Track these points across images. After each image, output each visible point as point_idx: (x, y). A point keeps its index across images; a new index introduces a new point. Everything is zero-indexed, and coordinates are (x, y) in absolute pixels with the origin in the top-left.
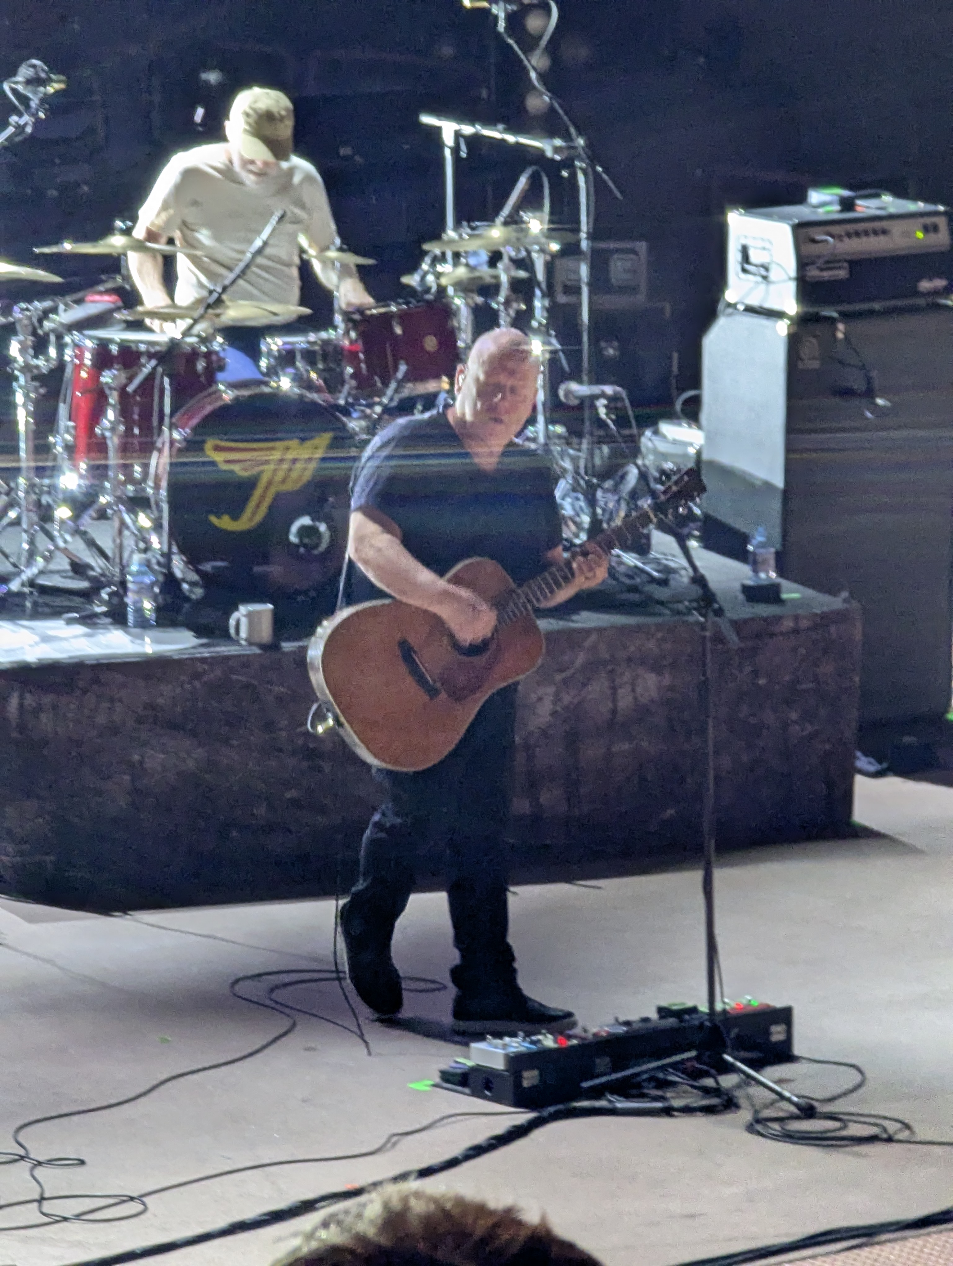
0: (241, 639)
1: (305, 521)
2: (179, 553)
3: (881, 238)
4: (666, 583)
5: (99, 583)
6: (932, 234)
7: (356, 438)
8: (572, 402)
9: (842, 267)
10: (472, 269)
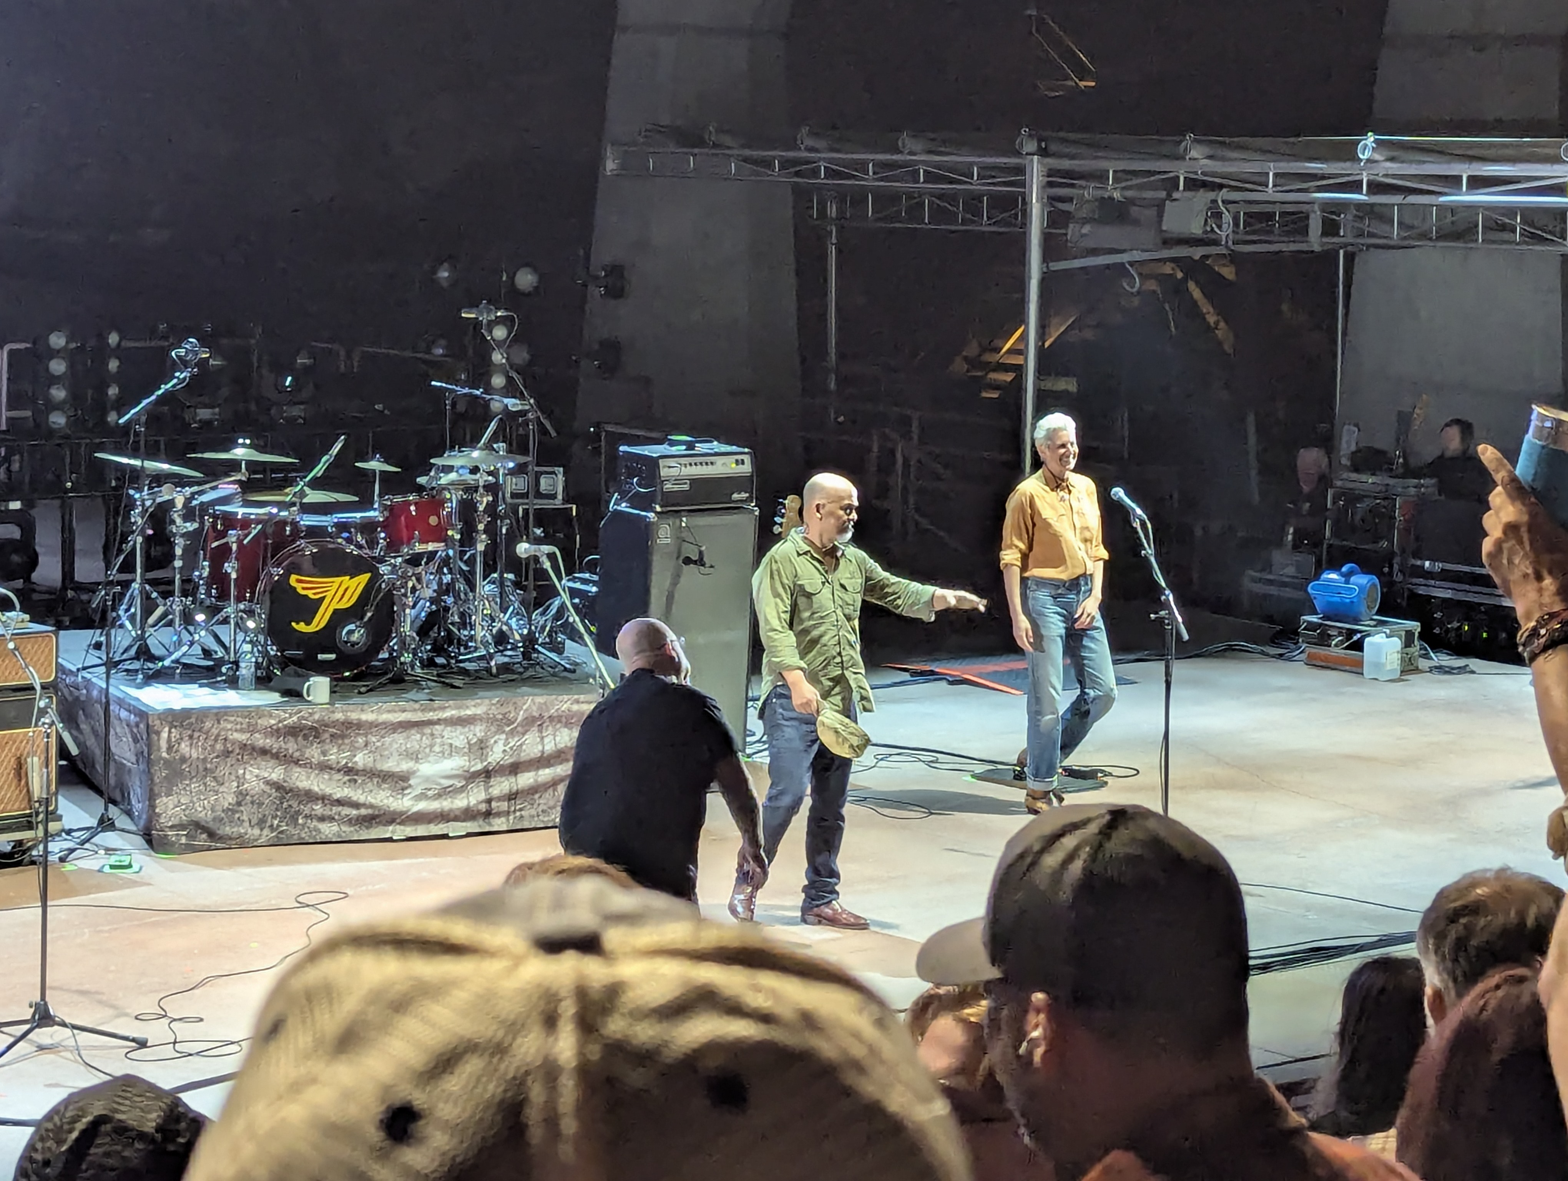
0: (309, 699)
1: (352, 627)
2: (273, 644)
3: (710, 467)
4: (574, 671)
5: (220, 662)
6: (741, 466)
7: (385, 577)
8: (524, 556)
9: (686, 483)
10: (461, 475)
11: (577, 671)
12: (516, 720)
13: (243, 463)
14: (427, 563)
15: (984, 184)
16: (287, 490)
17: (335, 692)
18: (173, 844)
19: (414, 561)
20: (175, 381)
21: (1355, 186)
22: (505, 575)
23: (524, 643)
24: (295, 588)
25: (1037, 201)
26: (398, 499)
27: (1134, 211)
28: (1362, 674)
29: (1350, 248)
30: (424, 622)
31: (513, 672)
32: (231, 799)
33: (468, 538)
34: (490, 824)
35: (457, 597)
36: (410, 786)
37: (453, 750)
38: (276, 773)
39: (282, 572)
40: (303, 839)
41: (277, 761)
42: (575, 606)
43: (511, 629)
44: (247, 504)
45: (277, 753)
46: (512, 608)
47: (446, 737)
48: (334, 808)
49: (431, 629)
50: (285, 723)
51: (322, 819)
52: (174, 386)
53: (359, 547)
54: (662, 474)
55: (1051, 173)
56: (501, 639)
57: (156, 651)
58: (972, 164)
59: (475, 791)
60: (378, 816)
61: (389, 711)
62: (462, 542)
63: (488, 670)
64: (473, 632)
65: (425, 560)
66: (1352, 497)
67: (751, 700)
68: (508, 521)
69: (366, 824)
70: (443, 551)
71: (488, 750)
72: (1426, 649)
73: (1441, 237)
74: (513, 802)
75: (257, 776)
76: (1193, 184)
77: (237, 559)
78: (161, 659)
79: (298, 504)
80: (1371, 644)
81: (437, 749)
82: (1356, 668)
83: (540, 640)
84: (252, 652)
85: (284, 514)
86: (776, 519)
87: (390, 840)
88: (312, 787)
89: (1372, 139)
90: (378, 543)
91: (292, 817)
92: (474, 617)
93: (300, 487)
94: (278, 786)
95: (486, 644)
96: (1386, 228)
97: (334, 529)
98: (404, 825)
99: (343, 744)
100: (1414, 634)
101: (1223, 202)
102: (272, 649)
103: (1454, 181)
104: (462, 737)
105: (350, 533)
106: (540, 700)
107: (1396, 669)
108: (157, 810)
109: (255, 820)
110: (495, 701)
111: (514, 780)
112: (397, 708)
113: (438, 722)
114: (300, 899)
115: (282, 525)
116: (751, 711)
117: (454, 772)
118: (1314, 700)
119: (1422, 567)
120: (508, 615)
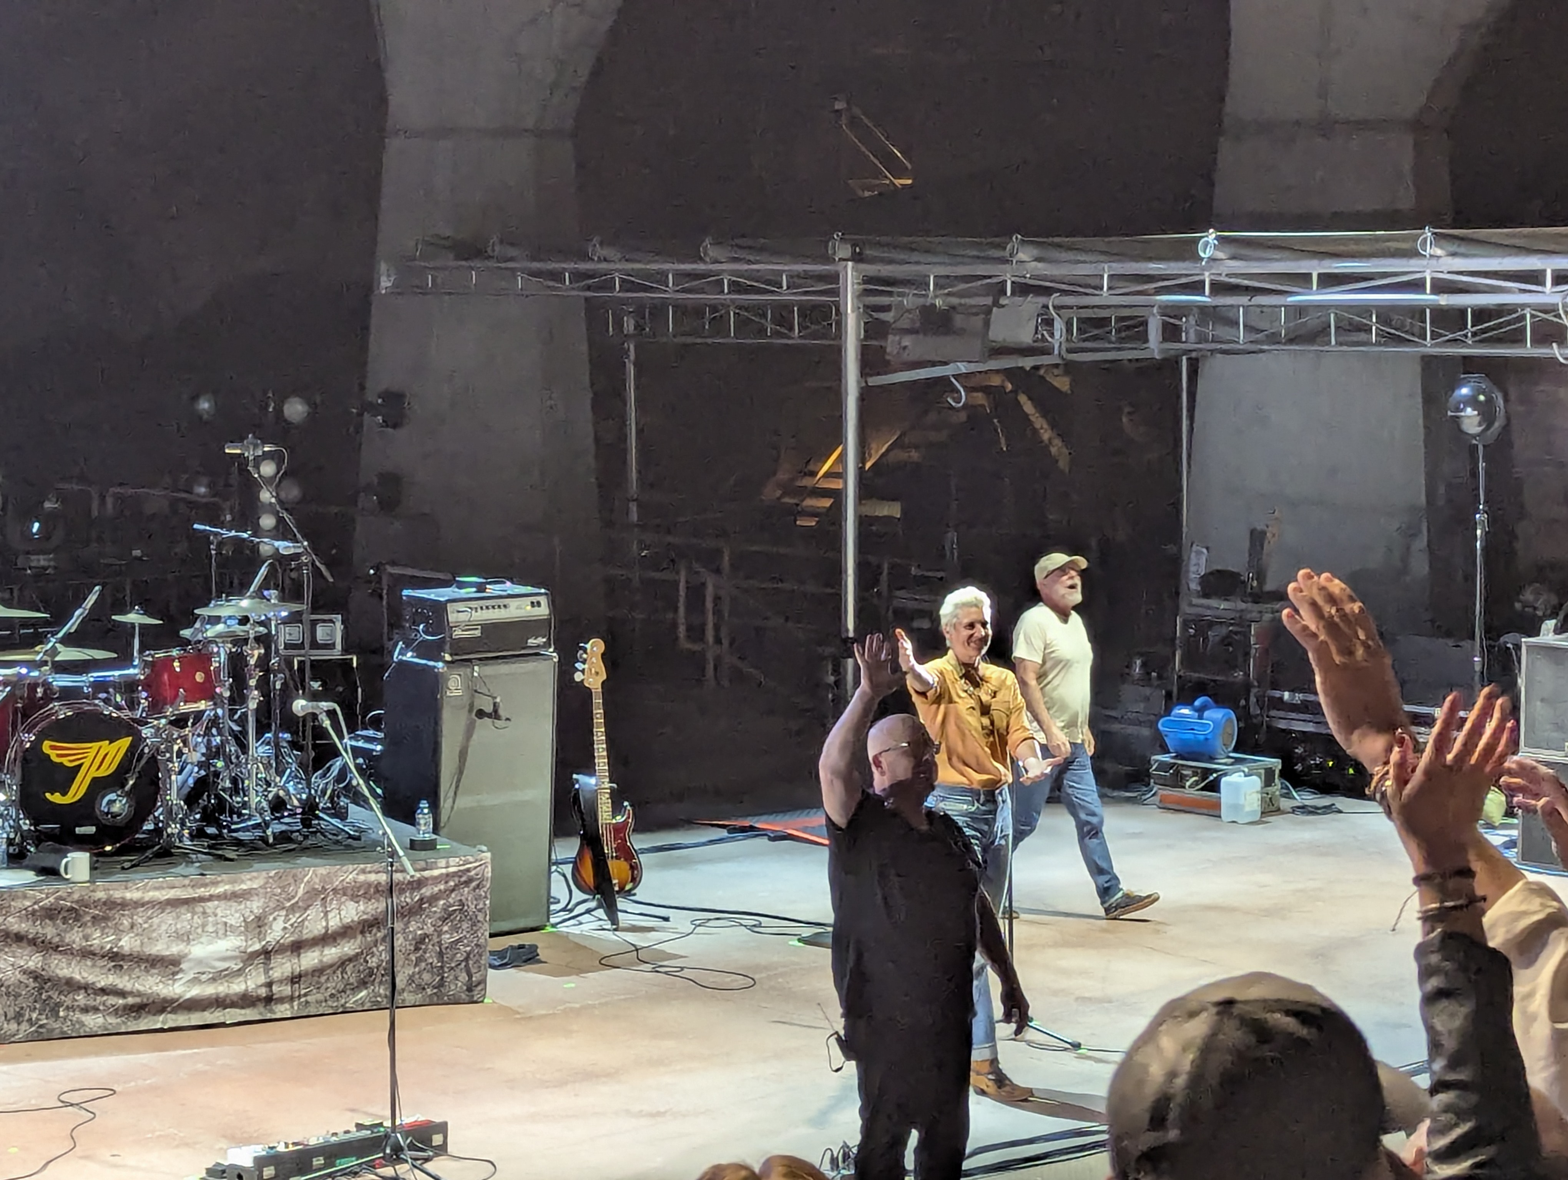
0: (68, 877)
1: (112, 796)
2: (25, 818)
3: (503, 610)
4: (358, 839)
6: (536, 608)
7: (148, 741)
8: (301, 714)
9: (476, 629)
10: (229, 626)
11: (363, 839)
12: (296, 892)
14: (193, 724)
15: (794, 294)
16: (37, 648)
17: (96, 869)
19: (180, 722)
21: (1196, 287)
22: (281, 735)
23: (303, 808)
24: (49, 756)
25: (853, 311)
26: (160, 655)
27: (959, 320)
28: (1220, 817)
29: (1194, 355)
30: (192, 789)
31: (290, 840)
33: (238, 697)
34: (272, 1011)
35: (228, 760)
36: (181, 970)
37: (227, 929)
38: (34, 961)
39: (34, 738)
40: (65, 1032)
41: (34, 948)
42: (358, 767)
43: (288, 793)
45: (34, 939)
46: (289, 770)
47: (220, 914)
48: (98, 998)
49: (200, 796)
50: (41, 904)
51: (85, 1010)
53: (119, 708)
54: (450, 620)
55: (868, 280)
56: (278, 805)
58: (780, 272)
59: (254, 974)
60: (146, 1005)
61: (156, 889)
62: (232, 700)
63: (264, 840)
64: (246, 799)
65: (192, 720)
66: (1203, 625)
67: (554, 864)
68: (282, 675)
69: (133, 1014)
70: (211, 710)
71: (267, 928)
72: (1288, 789)
73: (1291, 341)
74: (297, 985)
75: (13, 965)
76: (1023, 289)
79: (50, 664)
80: (1229, 784)
81: (210, 928)
82: (1213, 810)
83: (321, 805)
85: (35, 674)
86: (576, 665)
87: (162, 1030)
88: (73, 975)
89: (1214, 236)
90: (139, 703)
91: (52, 1010)
92: (247, 782)
93: (50, 645)
94: (35, 976)
95: (261, 812)
96: (1233, 331)
97: (90, 689)
98: (177, 1013)
99: (108, 926)
100: (1274, 771)
101: (1054, 307)
102: (25, 824)
103: (1304, 279)
104: (237, 915)
105: (108, 692)
106: (322, 871)
107: (1255, 811)
109: (11, 1014)
110: (272, 873)
111: (296, 961)
112: (165, 885)
113: (211, 898)
114: (62, 1098)
115: (33, 687)
116: (555, 876)
117: (229, 953)
118: (1169, 846)
119: (1281, 699)
120: (284, 778)
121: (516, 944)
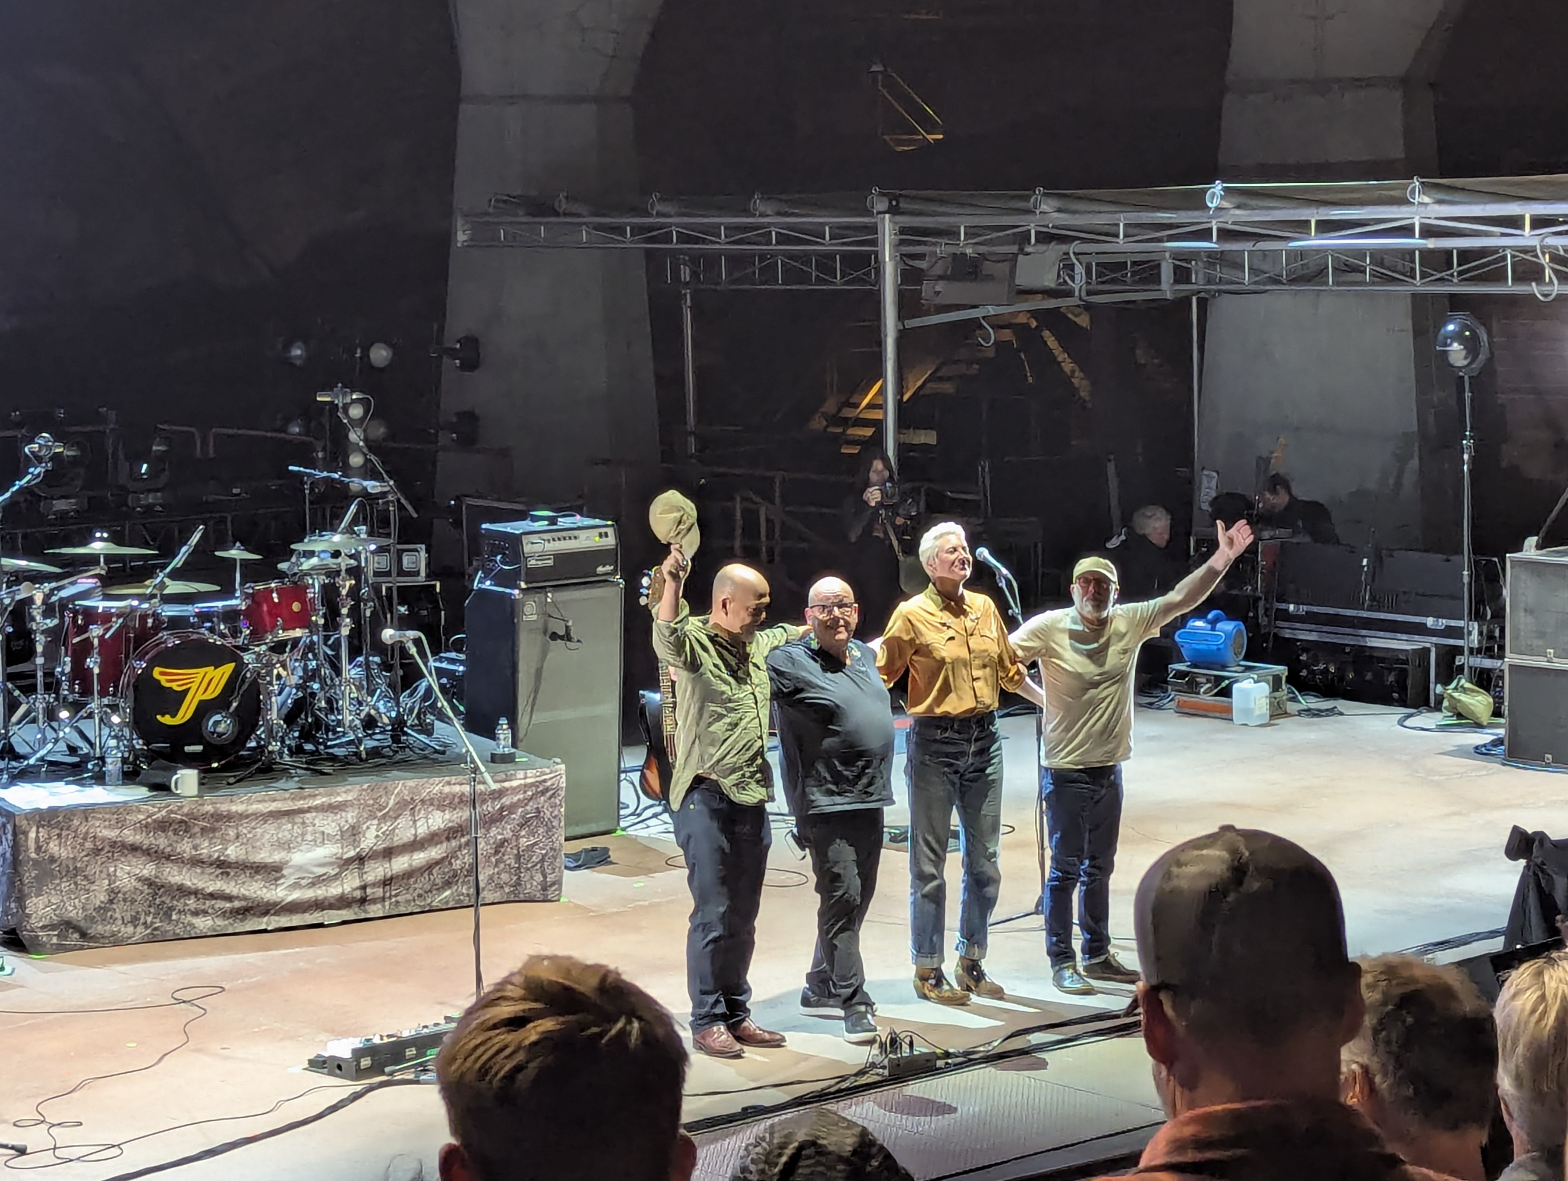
0: (178, 792)
1: (218, 717)
2: (138, 739)
3: (573, 541)
4: (443, 753)
5: (86, 758)
6: (604, 539)
7: (250, 666)
8: (389, 642)
9: (549, 559)
10: (322, 560)
11: (448, 753)
12: (388, 804)
13: (102, 556)
14: (292, 650)
15: (835, 245)
16: (147, 583)
17: (203, 784)
18: (43, 945)
19: (279, 648)
20: (29, 477)
21: (1204, 234)
22: (371, 658)
23: (393, 725)
24: (159, 681)
25: (890, 260)
26: (260, 587)
27: (987, 266)
28: (1232, 720)
29: (1203, 295)
30: (292, 709)
31: (381, 755)
32: (103, 897)
33: (332, 623)
34: (366, 911)
35: (323, 682)
37: (325, 838)
38: (148, 870)
39: (144, 665)
40: (178, 934)
41: (149, 858)
42: (442, 687)
43: (379, 712)
44: (107, 597)
45: (148, 849)
46: (379, 691)
47: (318, 824)
48: (207, 902)
49: (298, 716)
50: (154, 817)
51: (196, 913)
52: (28, 482)
53: (223, 636)
54: (526, 550)
55: (904, 231)
56: (370, 723)
57: (21, 749)
58: (823, 224)
59: (349, 878)
60: (251, 908)
61: (259, 801)
62: (326, 627)
63: (357, 754)
64: (340, 717)
65: (289, 646)
67: (623, 772)
68: (372, 604)
69: (240, 917)
70: (307, 637)
71: (361, 836)
72: (1294, 693)
73: (1291, 281)
74: (388, 887)
75: (129, 873)
76: (1045, 238)
77: (99, 654)
78: (25, 757)
79: (159, 596)
80: (1240, 690)
81: (309, 837)
82: (1225, 714)
83: (409, 723)
84: (118, 747)
85: (145, 606)
86: (641, 590)
87: (265, 931)
88: (184, 882)
89: (1220, 187)
90: (241, 632)
91: (165, 913)
92: (341, 702)
93: (159, 579)
94: (149, 882)
95: (354, 729)
96: (1238, 273)
97: (196, 620)
98: (278, 915)
99: (214, 836)
100: (1281, 678)
101: (1075, 254)
102: (138, 743)
103: (1302, 226)
104: (334, 824)
105: (212, 622)
106: (411, 783)
108: (27, 911)
109: (128, 918)
110: (365, 786)
111: (388, 865)
112: (267, 798)
113: (309, 810)
114: (175, 995)
115: (144, 617)
116: (624, 784)
117: (328, 860)
118: (1186, 748)
119: (1287, 610)
120: (375, 698)
121: (589, 847)
